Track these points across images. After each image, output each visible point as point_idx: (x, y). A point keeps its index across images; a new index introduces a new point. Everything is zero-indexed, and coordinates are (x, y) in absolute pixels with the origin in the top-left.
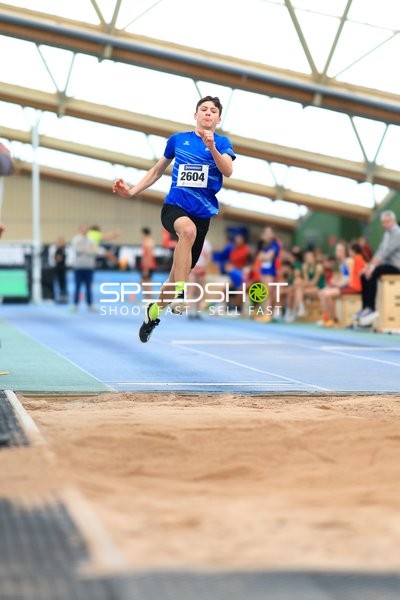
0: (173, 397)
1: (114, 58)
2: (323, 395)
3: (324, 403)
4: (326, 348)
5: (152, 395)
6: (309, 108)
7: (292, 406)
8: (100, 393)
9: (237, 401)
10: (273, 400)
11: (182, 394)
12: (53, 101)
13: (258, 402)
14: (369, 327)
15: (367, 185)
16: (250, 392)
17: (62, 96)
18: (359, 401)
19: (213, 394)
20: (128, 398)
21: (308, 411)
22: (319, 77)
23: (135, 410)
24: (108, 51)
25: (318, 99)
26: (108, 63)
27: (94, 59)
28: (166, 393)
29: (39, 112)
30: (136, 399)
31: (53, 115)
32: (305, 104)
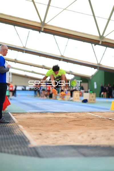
0: (39, 113)
1: (26, 53)
2: (66, 113)
3: (66, 114)
4: (65, 104)
5: (35, 113)
6: (60, 61)
7: (61, 115)
8: (26, 113)
9: (51, 114)
10: (57, 114)
11: (41, 113)
12: (14, 60)
13: (54, 114)
14: (71, 100)
15: (70, 75)
16: (53, 112)
17: (16, 60)
18: (72, 113)
19: (46, 113)
20: (31, 113)
21: (64, 115)
22: (62, 56)
23: (32, 116)
24: (24, 51)
25: (62, 60)
26: (24, 53)
27: (22, 53)
28: (38, 113)
29: (11, 62)
30: (32, 114)
31: (14, 63)
32: (60, 60)
